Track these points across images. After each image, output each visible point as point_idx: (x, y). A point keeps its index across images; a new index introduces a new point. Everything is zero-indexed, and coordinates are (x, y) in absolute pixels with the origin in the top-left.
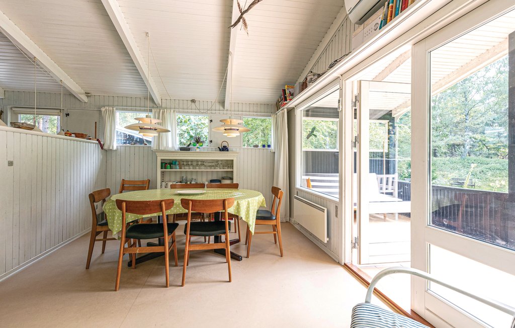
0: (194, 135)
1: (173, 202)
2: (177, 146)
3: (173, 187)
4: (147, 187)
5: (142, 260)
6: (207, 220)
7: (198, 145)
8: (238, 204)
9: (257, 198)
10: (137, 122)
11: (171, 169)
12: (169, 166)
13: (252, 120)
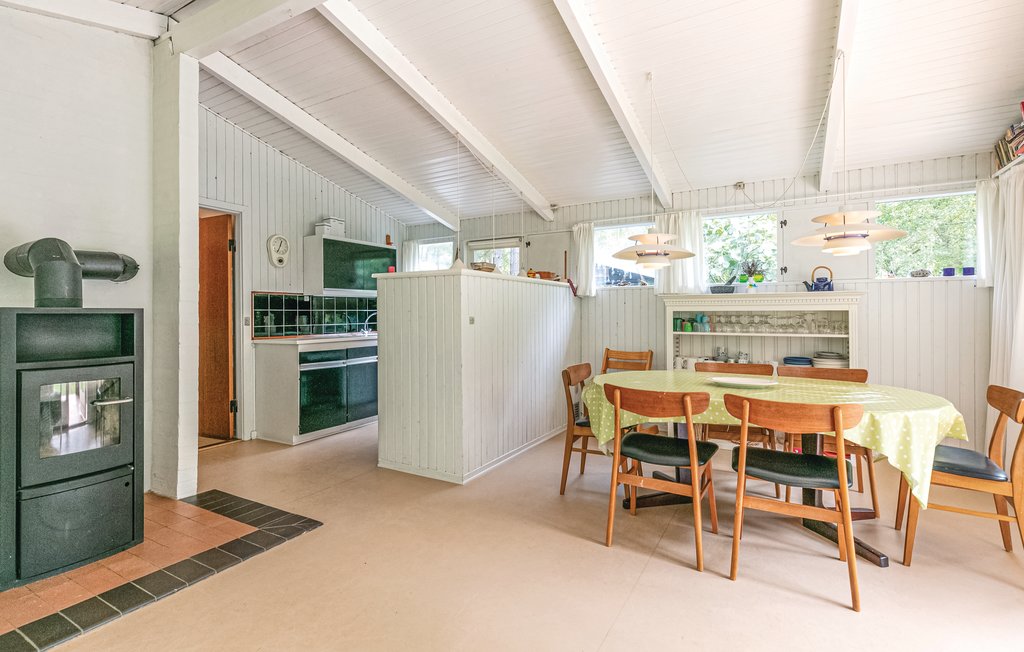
0: (739, 259)
1: (707, 400)
2: (705, 285)
3: (699, 368)
4: (648, 366)
5: (646, 501)
6: (779, 448)
7: (752, 280)
8: (874, 422)
9: (935, 413)
10: (633, 243)
11: (693, 330)
12: (689, 324)
13: (900, 207)
